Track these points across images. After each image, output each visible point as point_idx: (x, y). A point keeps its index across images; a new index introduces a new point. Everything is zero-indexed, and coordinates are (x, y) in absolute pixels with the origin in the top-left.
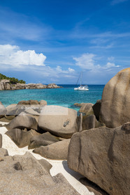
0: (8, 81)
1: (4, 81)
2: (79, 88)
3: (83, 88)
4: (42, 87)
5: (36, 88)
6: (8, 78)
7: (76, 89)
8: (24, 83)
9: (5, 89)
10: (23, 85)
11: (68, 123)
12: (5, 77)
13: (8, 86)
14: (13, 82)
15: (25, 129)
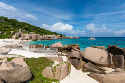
0: (59, 36)
1: (58, 36)
2: (91, 39)
3: (93, 39)
4: (72, 38)
5: (70, 38)
6: (59, 35)
7: (89, 39)
8: (65, 36)
9: (58, 39)
10: (64, 37)
11: (102, 58)
12: (58, 34)
13: (60, 37)
14: (61, 36)
15: (77, 59)
